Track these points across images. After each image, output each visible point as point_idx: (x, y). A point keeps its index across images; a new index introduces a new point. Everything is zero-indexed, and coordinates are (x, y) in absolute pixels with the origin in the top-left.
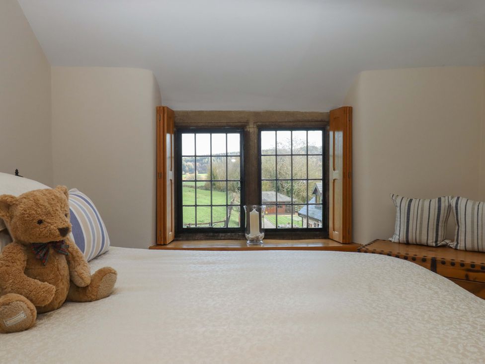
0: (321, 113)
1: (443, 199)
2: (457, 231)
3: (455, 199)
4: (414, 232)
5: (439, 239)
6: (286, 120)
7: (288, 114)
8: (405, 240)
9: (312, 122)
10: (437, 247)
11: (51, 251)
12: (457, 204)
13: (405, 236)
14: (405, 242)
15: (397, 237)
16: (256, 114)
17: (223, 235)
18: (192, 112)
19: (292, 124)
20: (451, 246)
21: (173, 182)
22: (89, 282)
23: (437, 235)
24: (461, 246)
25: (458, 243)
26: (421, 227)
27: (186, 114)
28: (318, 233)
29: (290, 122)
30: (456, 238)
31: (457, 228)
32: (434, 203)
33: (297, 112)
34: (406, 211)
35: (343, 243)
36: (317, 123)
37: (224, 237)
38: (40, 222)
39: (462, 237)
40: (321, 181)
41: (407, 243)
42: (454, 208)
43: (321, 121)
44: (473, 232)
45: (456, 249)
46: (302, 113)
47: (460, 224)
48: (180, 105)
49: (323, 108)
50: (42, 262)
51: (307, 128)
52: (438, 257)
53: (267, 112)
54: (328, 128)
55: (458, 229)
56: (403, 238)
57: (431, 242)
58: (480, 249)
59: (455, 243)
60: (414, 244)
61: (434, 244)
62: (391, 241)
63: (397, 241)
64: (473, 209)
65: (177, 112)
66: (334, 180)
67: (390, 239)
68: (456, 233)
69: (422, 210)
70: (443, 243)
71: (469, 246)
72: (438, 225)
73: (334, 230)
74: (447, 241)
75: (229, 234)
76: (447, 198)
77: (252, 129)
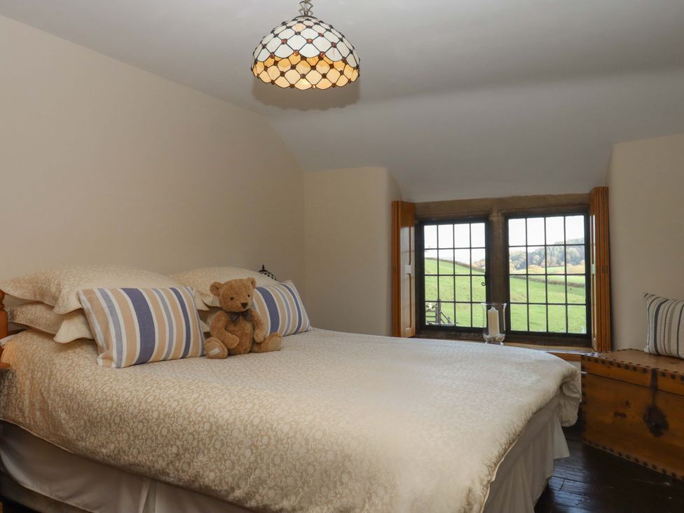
0: (580, 195)
6: (536, 206)
7: (538, 198)
11: (241, 318)
14: (654, 353)
15: (648, 346)
16: (501, 201)
17: (466, 334)
18: (433, 203)
19: (543, 209)
21: (413, 275)
22: (262, 339)
26: (669, 334)
27: (427, 205)
28: (579, 339)
29: (541, 207)
34: (654, 314)
37: (467, 336)
38: (232, 299)
41: (657, 355)
48: (421, 197)
49: (582, 188)
50: (234, 322)
52: (659, 367)
53: (513, 198)
54: (590, 211)
56: (652, 348)
60: (665, 356)
63: (647, 351)
65: (418, 203)
66: (593, 275)
67: (642, 349)
69: (672, 314)
75: (472, 334)
77: (495, 218)
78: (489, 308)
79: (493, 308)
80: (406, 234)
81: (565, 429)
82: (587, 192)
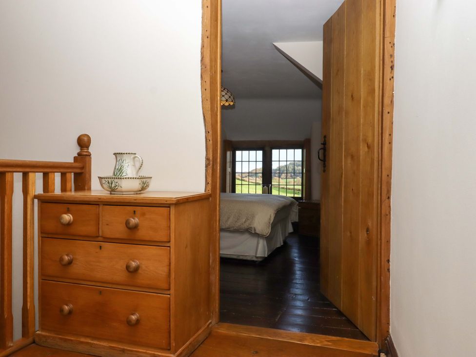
18: (240, 141)
21: (231, 173)
27: (238, 142)
77: (267, 149)
78: (263, 186)
79: (265, 187)
80: (229, 154)
81: (292, 223)
82: (303, 140)
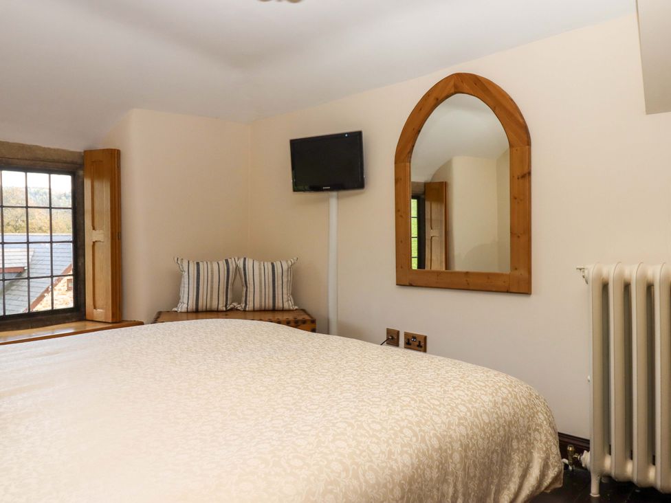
0: (71, 152)
1: (229, 260)
2: (244, 292)
3: (242, 260)
4: (205, 297)
5: (229, 303)
6: (19, 157)
8: (194, 307)
9: (58, 162)
10: (227, 311)
12: (244, 265)
13: (194, 303)
14: (194, 310)
15: (185, 306)
19: (27, 162)
20: (239, 308)
23: (227, 298)
24: (250, 307)
25: (246, 304)
26: (212, 291)
29: (26, 159)
30: (244, 299)
31: (245, 289)
32: (223, 264)
33: (36, 146)
34: (196, 276)
35: (112, 323)
36: (65, 165)
39: (250, 298)
40: (71, 244)
41: (196, 311)
42: (242, 269)
43: (72, 163)
44: (261, 291)
45: (245, 311)
46: (44, 149)
47: (248, 285)
49: (76, 146)
51: (50, 171)
54: (81, 173)
55: (247, 290)
56: (192, 306)
57: (222, 307)
58: (267, 308)
59: (243, 305)
61: (224, 309)
62: (176, 311)
63: (184, 310)
64: (260, 269)
66: (94, 243)
67: (176, 309)
68: (244, 295)
69: (212, 274)
70: (232, 306)
71: (257, 306)
72: (227, 288)
73: (95, 308)
74: (235, 304)
76: (233, 259)
